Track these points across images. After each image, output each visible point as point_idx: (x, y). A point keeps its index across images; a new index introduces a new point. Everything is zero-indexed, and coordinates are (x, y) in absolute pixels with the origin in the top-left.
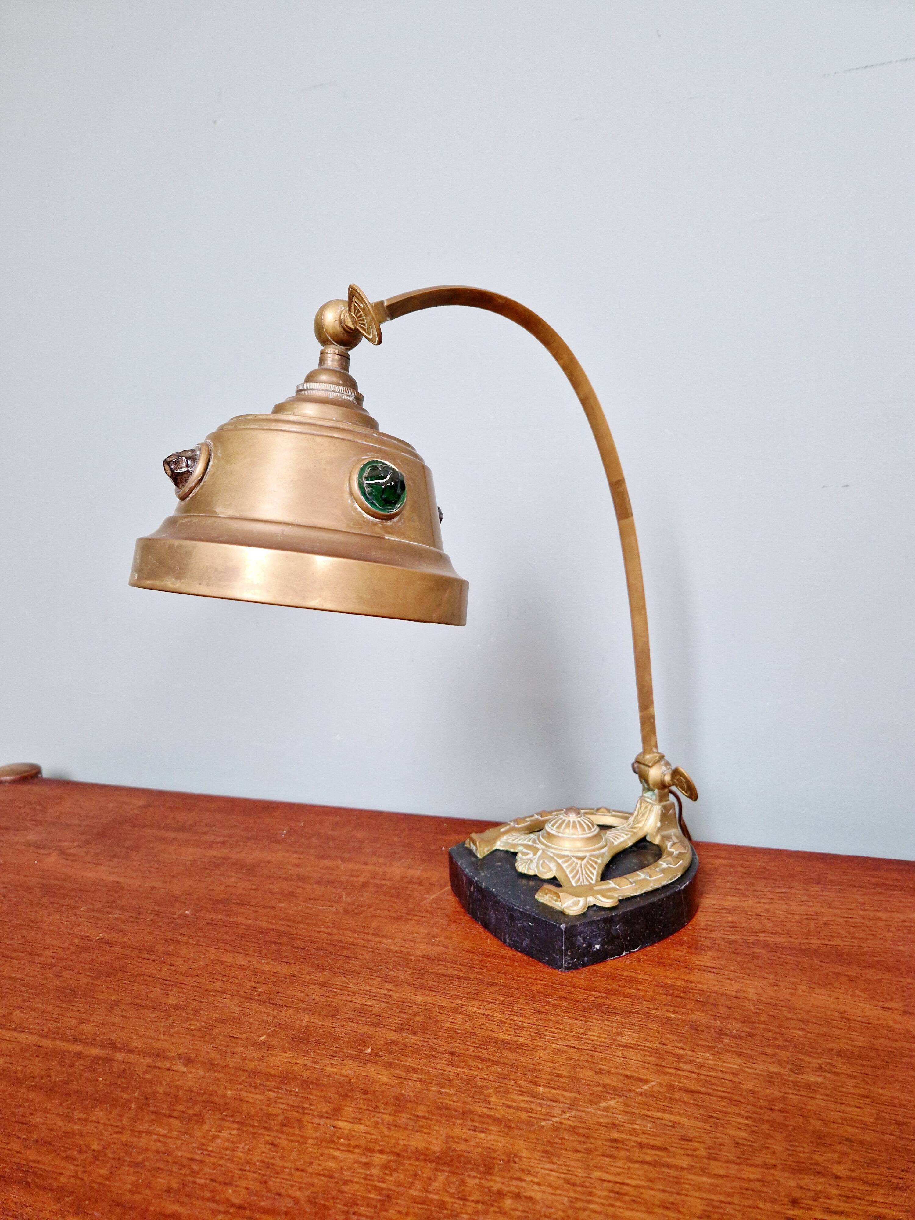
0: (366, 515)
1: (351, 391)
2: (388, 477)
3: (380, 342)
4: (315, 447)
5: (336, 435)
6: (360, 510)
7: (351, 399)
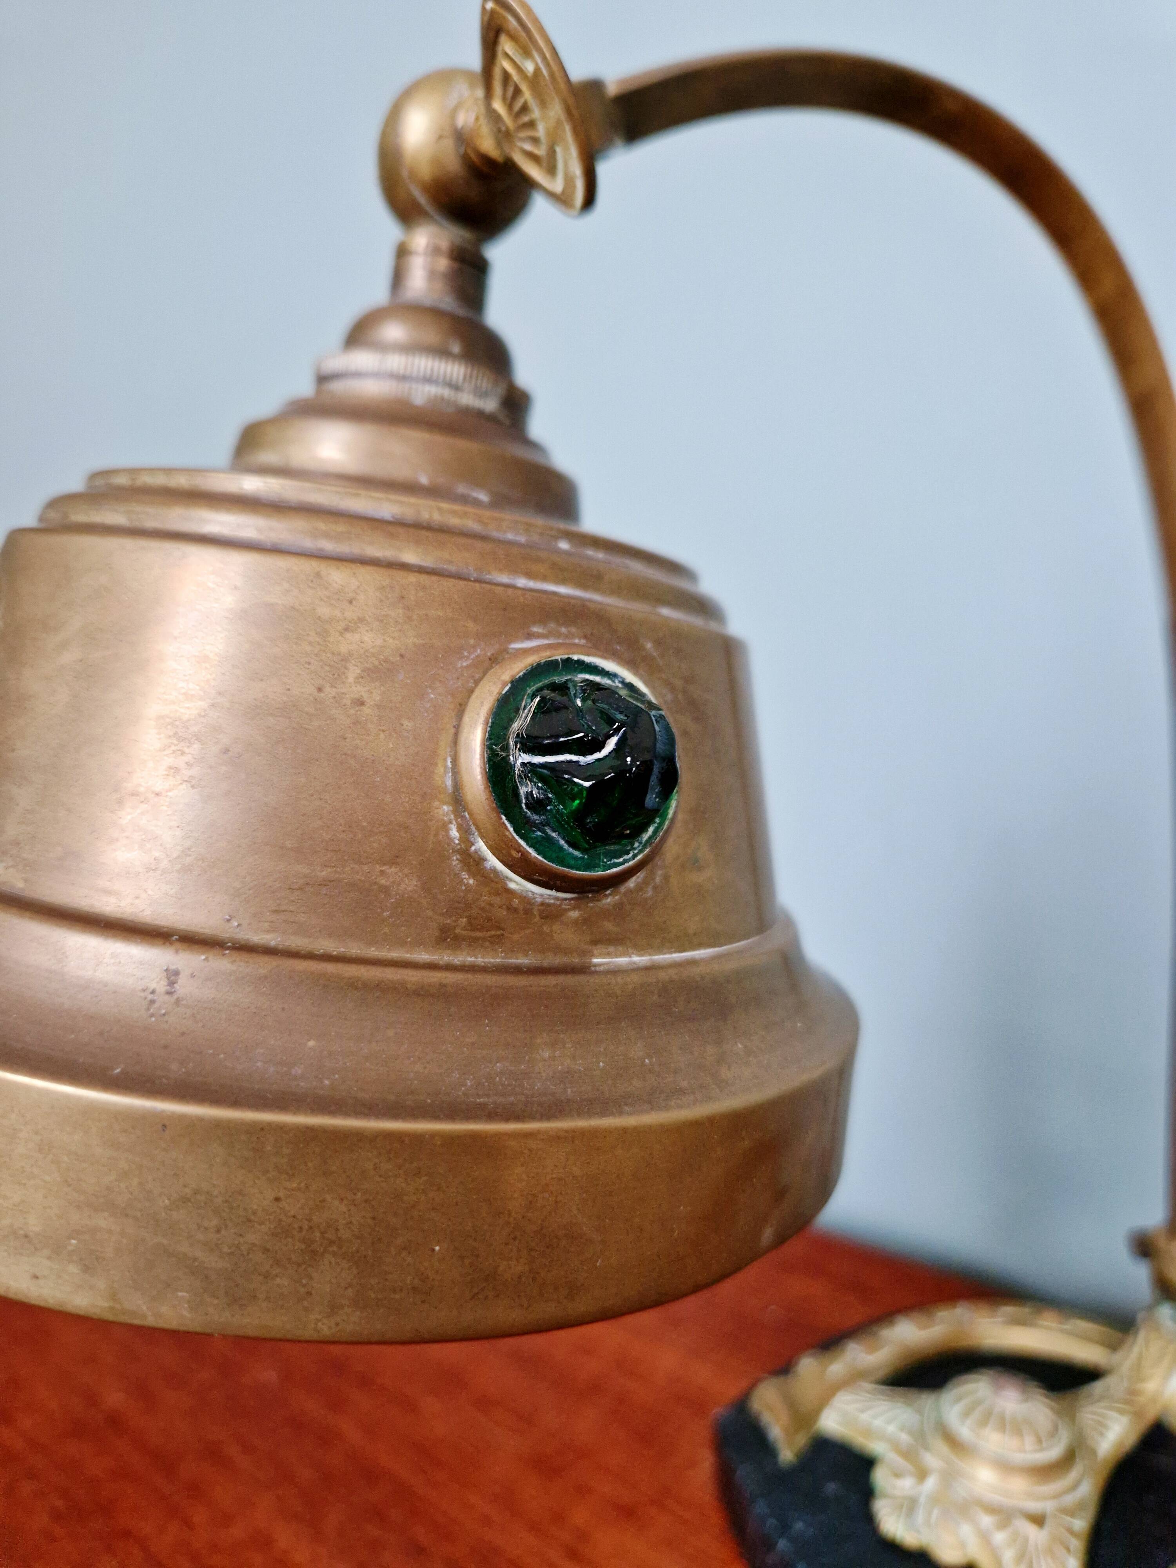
0: (517, 883)
1: (484, 380)
2: (611, 744)
3: (590, 200)
4: (324, 611)
5: (410, 557)
6: (493, 862)
7: (490, 405)
